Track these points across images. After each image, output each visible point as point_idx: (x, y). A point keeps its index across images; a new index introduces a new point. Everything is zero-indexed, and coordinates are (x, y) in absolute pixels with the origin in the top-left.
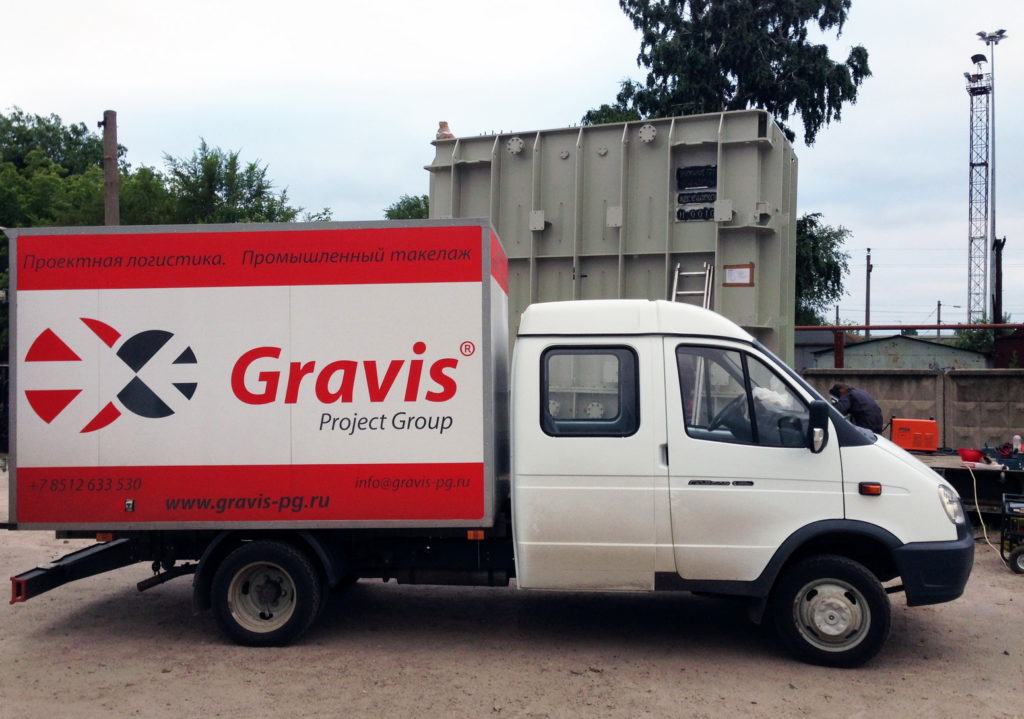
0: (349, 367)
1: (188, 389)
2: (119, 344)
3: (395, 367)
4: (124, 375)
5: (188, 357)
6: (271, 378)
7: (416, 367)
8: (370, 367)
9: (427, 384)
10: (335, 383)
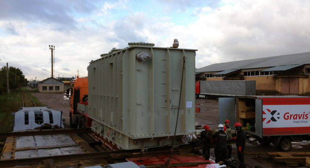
1: (279, 118)
2: (271, 112)
3: (302, 115)
4: (271, 116)
5: (279, 114)
6: (288, 116)
8: (299, 115)
9: (305, 117)
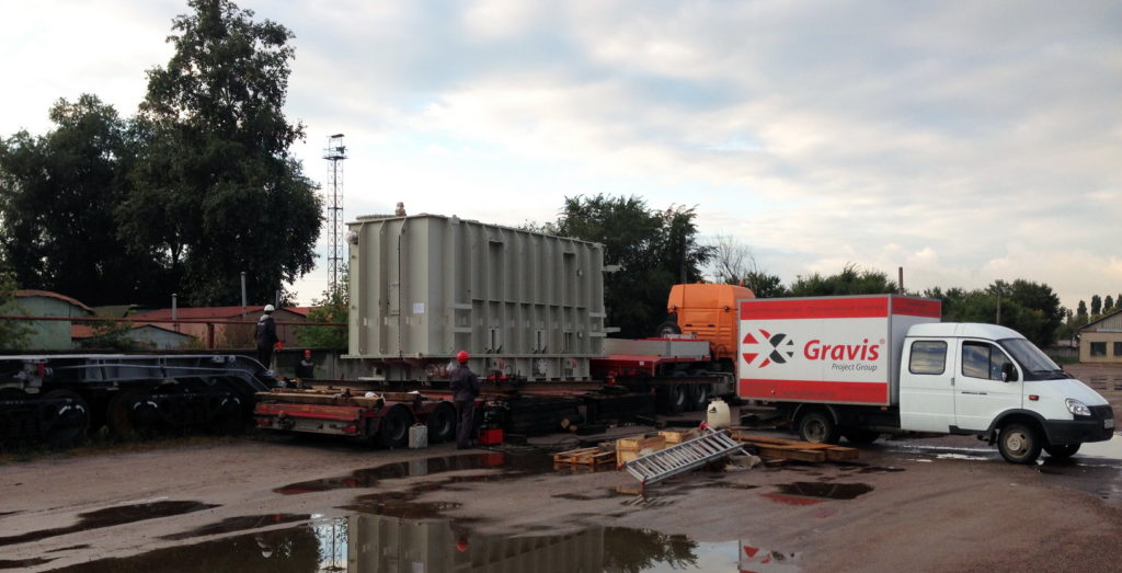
0: (842, 347)
1: (790, 354)
2: (770, 338)
3: (858, 347)
5: (791, 343)
6: (816, 351)
7: (865, 347)
8: (849, 347)
9: (868, 354)
10: (837, 353)
